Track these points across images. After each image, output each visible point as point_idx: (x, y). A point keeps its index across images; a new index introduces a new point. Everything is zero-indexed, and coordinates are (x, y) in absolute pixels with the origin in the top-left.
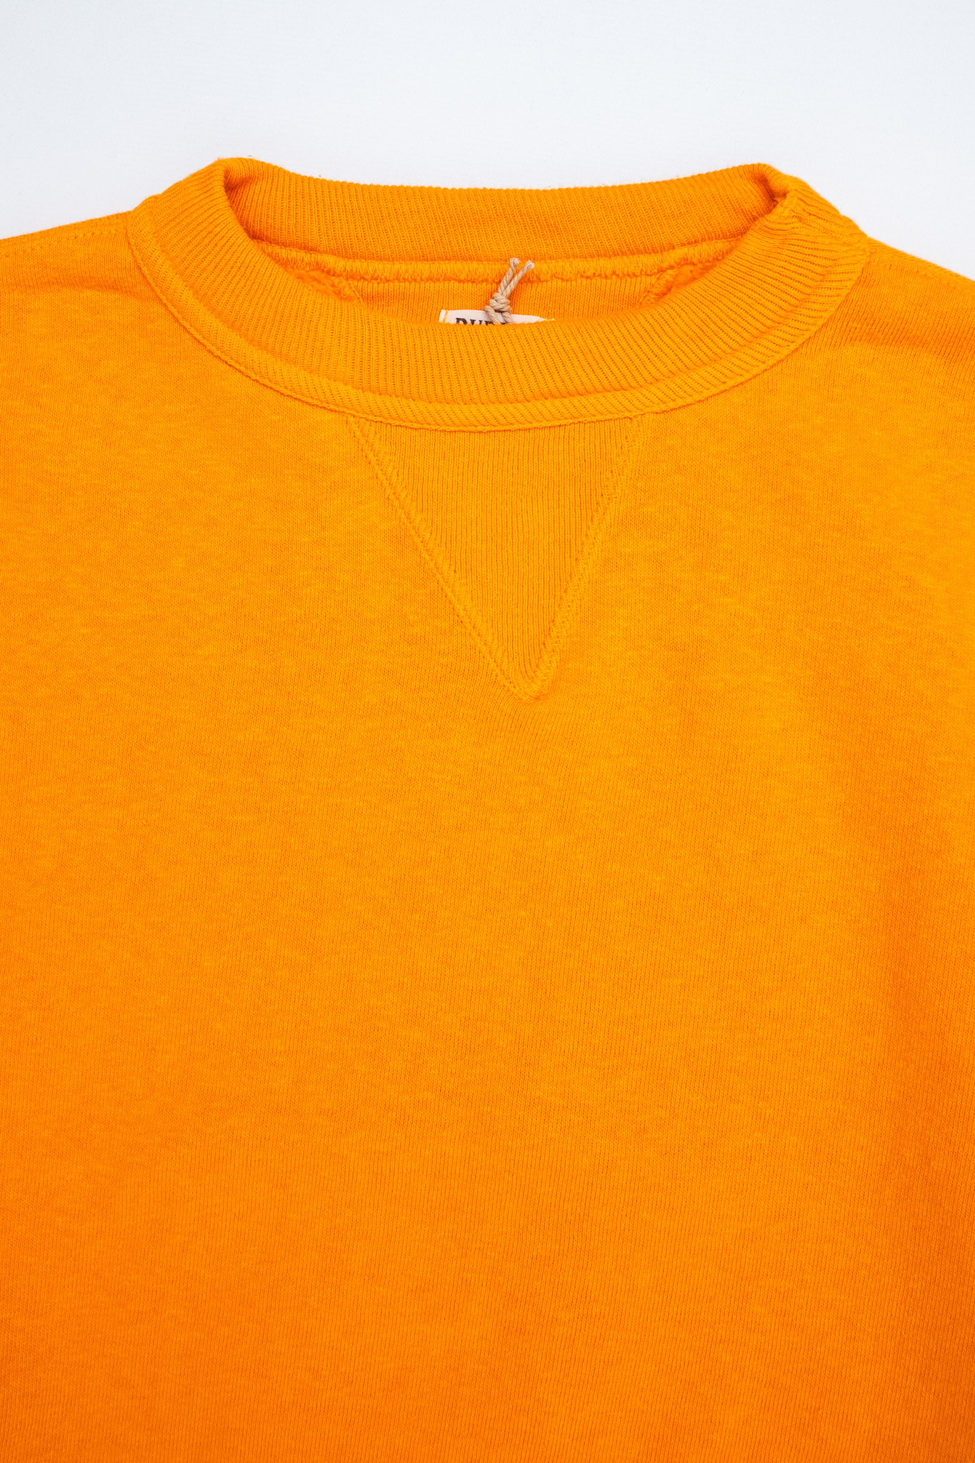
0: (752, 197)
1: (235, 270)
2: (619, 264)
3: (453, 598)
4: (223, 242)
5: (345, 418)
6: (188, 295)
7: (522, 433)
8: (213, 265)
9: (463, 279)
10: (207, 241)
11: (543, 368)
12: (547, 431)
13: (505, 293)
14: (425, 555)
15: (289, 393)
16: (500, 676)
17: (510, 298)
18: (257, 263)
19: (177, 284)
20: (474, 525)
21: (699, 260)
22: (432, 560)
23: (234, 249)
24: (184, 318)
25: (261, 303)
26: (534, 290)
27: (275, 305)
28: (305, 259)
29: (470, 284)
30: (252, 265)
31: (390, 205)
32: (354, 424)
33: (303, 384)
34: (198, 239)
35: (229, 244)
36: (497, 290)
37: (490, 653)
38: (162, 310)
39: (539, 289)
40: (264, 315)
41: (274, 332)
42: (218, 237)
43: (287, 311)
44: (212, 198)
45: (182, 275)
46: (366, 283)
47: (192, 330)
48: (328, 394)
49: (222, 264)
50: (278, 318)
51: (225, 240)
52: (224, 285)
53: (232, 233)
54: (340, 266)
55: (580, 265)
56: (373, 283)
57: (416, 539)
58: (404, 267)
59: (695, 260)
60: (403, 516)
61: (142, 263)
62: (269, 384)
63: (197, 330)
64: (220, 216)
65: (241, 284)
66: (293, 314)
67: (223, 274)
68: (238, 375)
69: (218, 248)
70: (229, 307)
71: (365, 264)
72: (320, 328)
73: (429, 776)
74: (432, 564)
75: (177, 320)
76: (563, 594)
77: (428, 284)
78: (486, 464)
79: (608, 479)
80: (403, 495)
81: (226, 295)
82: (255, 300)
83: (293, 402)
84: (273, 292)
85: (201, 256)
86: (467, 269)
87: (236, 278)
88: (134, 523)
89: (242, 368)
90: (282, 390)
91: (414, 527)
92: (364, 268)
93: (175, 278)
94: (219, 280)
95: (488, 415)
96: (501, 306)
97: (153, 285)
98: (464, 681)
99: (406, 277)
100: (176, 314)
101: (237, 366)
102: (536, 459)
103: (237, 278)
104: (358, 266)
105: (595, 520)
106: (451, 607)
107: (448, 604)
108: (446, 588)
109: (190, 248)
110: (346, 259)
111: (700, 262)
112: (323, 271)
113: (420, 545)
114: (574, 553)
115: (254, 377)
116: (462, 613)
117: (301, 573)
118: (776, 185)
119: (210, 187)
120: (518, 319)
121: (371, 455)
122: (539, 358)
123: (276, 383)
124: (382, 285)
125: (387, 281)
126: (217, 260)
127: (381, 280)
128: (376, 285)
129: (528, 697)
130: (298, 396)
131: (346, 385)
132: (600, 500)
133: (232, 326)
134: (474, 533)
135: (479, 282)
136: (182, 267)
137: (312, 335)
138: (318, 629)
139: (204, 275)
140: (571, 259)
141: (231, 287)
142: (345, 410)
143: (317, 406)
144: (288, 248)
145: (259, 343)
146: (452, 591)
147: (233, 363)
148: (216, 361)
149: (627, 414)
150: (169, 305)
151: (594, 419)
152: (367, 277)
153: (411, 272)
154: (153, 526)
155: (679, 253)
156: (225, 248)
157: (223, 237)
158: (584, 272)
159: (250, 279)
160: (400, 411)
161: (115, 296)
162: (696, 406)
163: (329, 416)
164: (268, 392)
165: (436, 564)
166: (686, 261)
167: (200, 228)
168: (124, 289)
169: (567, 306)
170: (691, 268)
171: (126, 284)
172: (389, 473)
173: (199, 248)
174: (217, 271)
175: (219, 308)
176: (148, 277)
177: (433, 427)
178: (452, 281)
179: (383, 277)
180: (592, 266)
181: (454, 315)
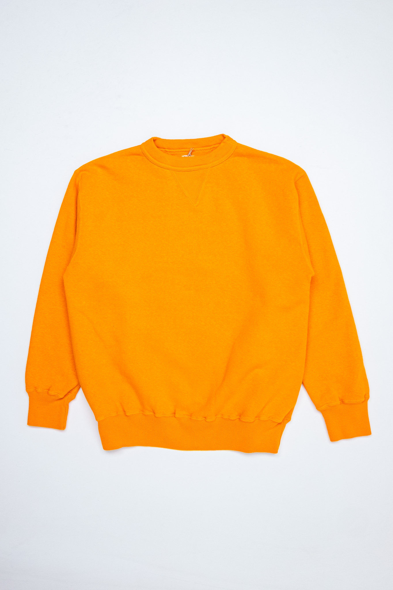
0: (222, 138)
1: (155, 152)
2: (205, 148)
3: (185, 194)
5: (170, 170)
7: (193, 171)
11: (195, 162)
12: (196, 170)
13: (190, 153)
15: (162, 167)
16: (192, 204)
21: (215, 147)
23: (155, 149)
26: (194, 152)
27: (160, 156)
29: (185, 152)
30: (157, 151)
33: (164, 166)
37: (190, 201)
38: (145, 158)
42: (153, 147)
47: (150, 160)
48: (168, 167)
50: (161, 158)
52: (154, 154)
58: (177, 150)
60: (178, 183)
61: (142, 151)
66: (163, 157)
70: (155, 156)
72: (166, 159)
74: (182, 189)
75: (147, 159)
76: (200, 192)
77: (180, 152)
78: (188, 175)
79: (205, 177)
80: (178, 180)
82: (158, 155)
84: (160, 154)
86: (185, 150)
91: (179, 185)
93: (147, 153)
96: (190, 155)
102: (195, 174)
104: (171, 150)
105: (203, 182)
108: (184, 192)
109: (149, 149)
113: (181, 187)
114: (201, 187)
115: (158, 166)
118: (225, 136)
120: (192, 156)
121: (173, 175)
125: (175, 152)
126: (153, 150)
128: (173, 153)
129: (195, 206)
131: (170, 166)
132: (204, 179)
133: (155, 159)
135: (187, 152)
139: (151, 153)
140: (199, 148)
143: (166, 169)
147: (155, 164)
149: (207, 168)
151: (202, 168)
155: (213, 146)
159: (157, 153)
160: (177, 169)
161: (139, 156)
162: (215, 166)
163: (168, 170)
164: (160, 167)
167: (150, 147)
169: (198, 154)
171: (140, 154)
172: (176, 177)
174: (153, 152)
175: (153, 157)
176: (143, 153)
177: (182, 171)
178: (183, 152)
180: (201, 149)
181: (184, 156)
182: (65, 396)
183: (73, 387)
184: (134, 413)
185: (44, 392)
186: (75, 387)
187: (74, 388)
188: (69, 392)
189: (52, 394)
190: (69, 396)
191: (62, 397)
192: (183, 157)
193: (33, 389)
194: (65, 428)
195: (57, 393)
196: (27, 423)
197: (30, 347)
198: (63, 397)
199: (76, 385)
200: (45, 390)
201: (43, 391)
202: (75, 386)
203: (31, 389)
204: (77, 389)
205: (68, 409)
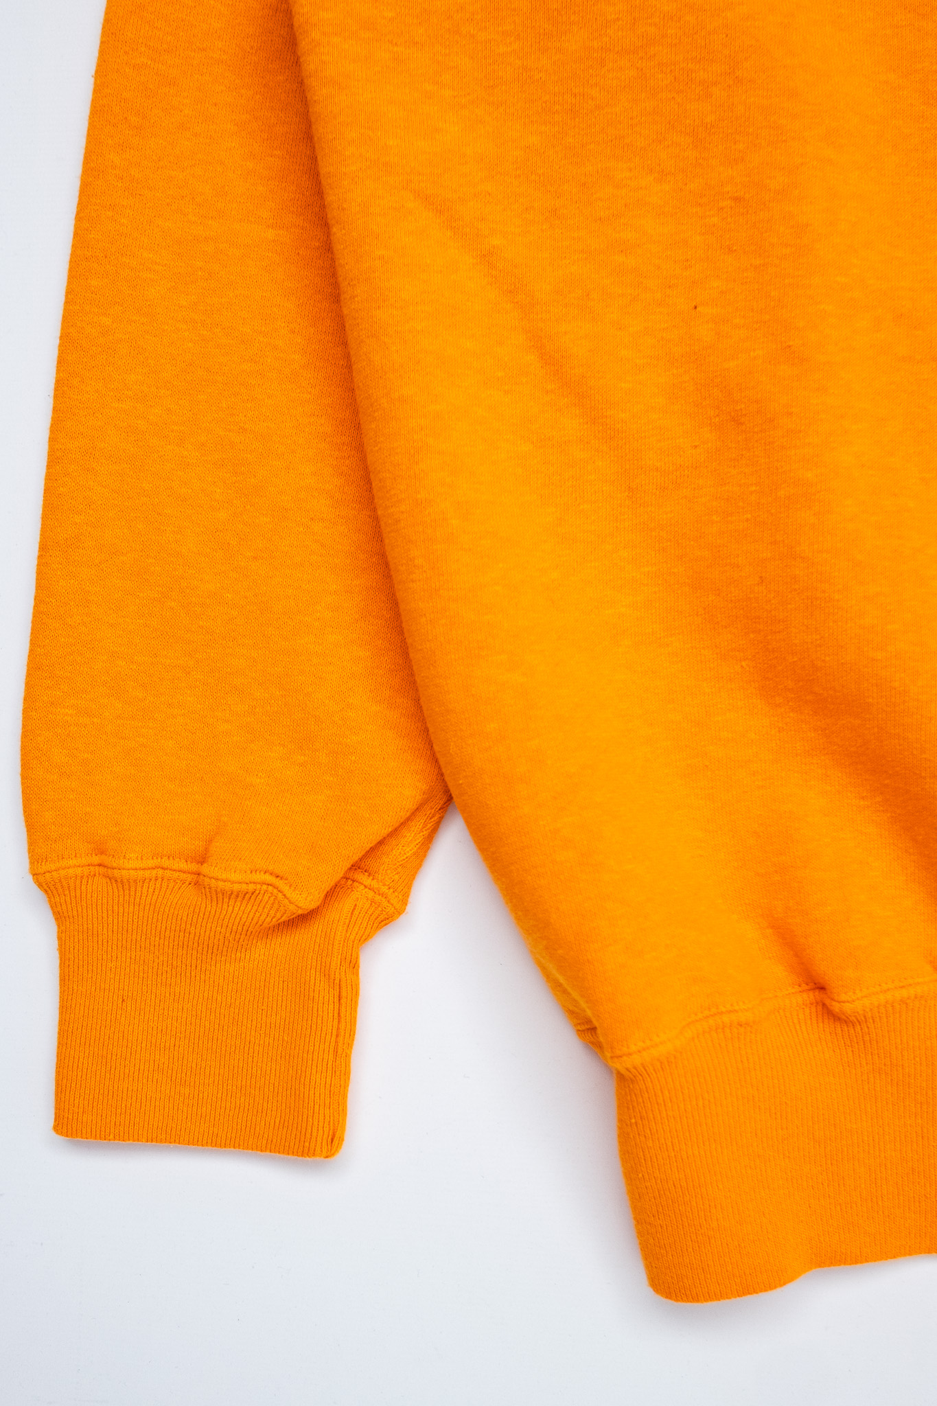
182: (331, 895)
183: (390, 820)
184: (904, 993)
185: (168, 873)
186: (408, 819)
187: (395, 833)
188: (355, 867)
189: (228, 886)
190: (359, 896)
191: (305, 900)
193: (84, 861)
194: (341, 1139)
195: (268, 878)
196: (51, 1122)
197: (43, 548)
198: (313, 906)
199: (410, 805)
200: (183, 865)
201: (160, 872)
202: (404, 815)
203: (71, 862)
204: (420, 839)
205: (357, 994)
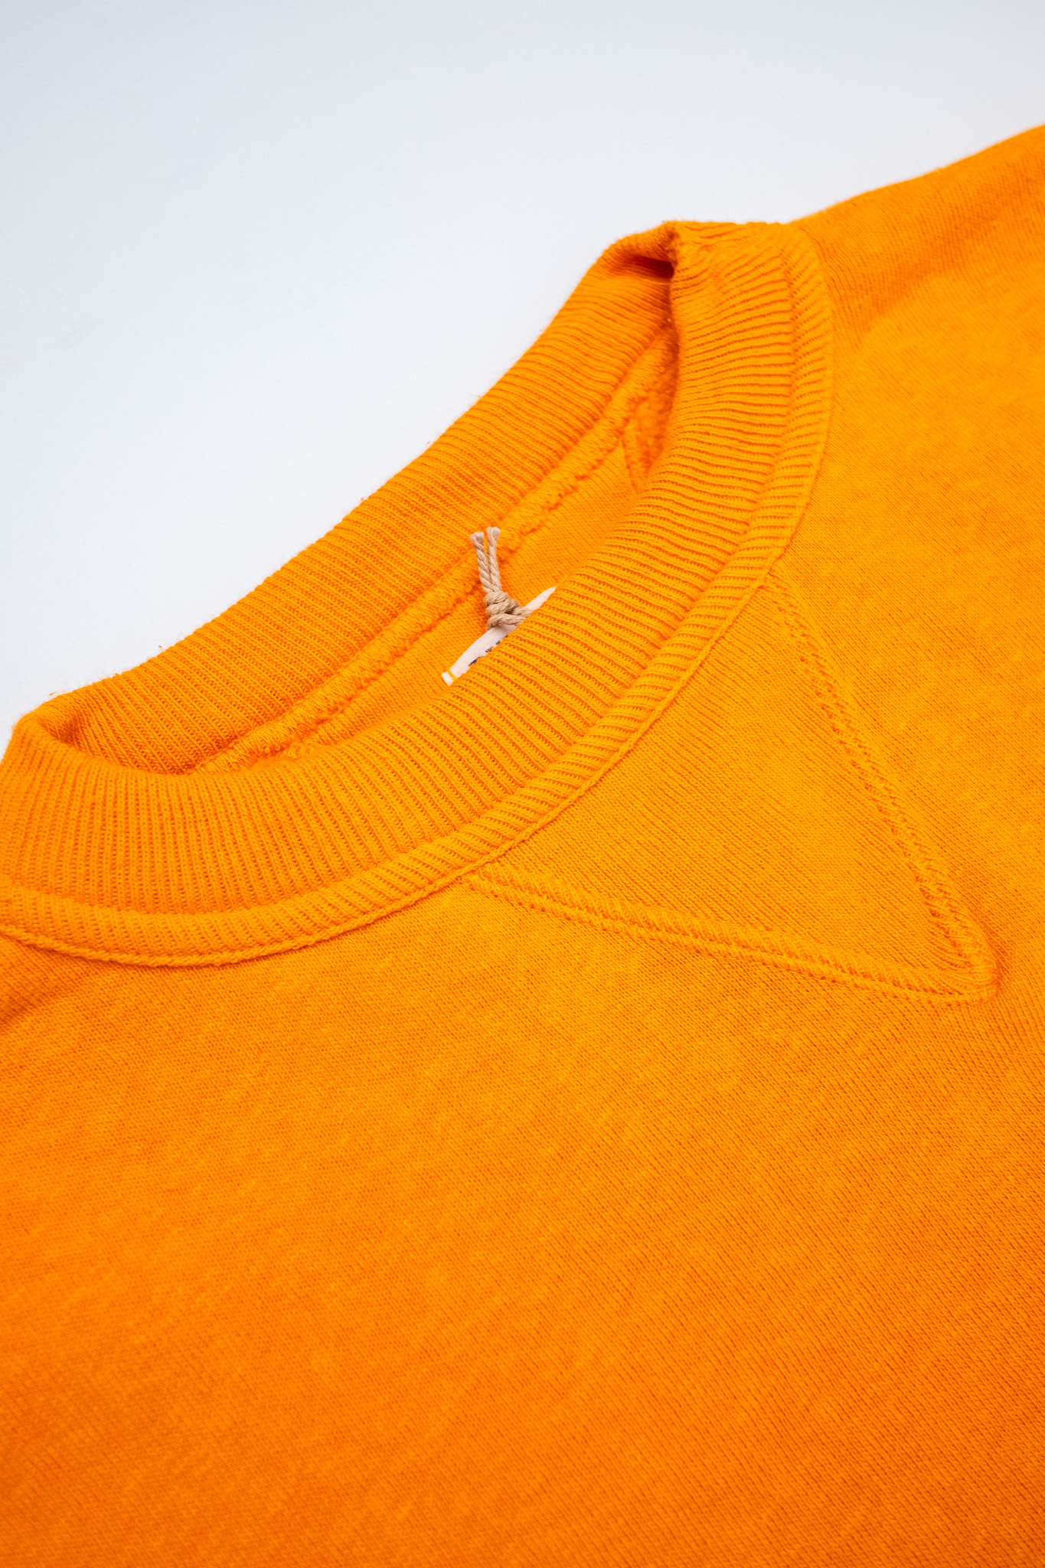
1: (168, 826)
2: (571, 465)
3: (798, 962)
4: (121, 805)
5: (465, 885)
6: (133, 918)
7: (671, 711)
8: (133, 847)
9: (431, 622)
10: (98, 822)
11: (628, 613)
12: (694, 683)
13: (495, 588)
14: (714, 947)
15: (374, 916)
16: (934, 998)
17: (504, 589)
18: (188, 790)
19: (104, 916)
20: (731, 858)
21: (645, 390)
22: (729, 944)
23: (143, 799)
24: (152, 954)
25: (239, 835)
26: (516, 567)
27: (259, 821)
28: (231, 760)
29: (443, 622)
30: (185, 799)
31: (276, 605)
32: (481, 881)
33: (382, 886)
34: (84, 829)
35: (132, 800)
36: (484, 594)
37: (896, 984)
38: (114, 975)
39: (521, 561)
40: (256, 848)
41: (287, 857)
42: (108, 804)
43: (281, 815)
44: (55, 764)
45: (101, 900)
46: (327, 725)
47: (177, 960)
48: (423, 870)
49: (145, 835)
50: (277, 835)
51: (121, 799)
52: (171, 858)
53: (124, 782)
54: (280, 730)
55: (535, 498)
56: (337, 718)
57: (685, 941)
58: (354, 667)
59: (643, 394)
60: (642, 931)
61: (30, 935)
62: (339, 930)
63: (182, 953)
64: (88, 774)
65: (193, 835)
66: (292, 810)
67: (157, 844)
68: (287, 959)
69: (121, 817)
70: (201, 882)
71: (307, 703)
72: (342, 797)
73: (990, 1203)
74: (735, 949)
75: (145, 968)
76: (895, 837)
77: (398, 664)
78: (670, 782)
79: (807, 671)
80: (619, 908)
81: (185, 869)
82: (229, 840)
83: (389, 924)
84: (242, 808)
85: (108, 849)
86: (425, 607)
87: (178, 835)
88: (328, 1290)
89: (287, 944)
90: (362, 920)
91: (669, 930)
92: (310, 709)
93: (95, 912)
94: (158, 857)
95: (620, 723)
96: (506, 604)
97: (72, 949)
98: (905, 1046)
99: (367, 676)
100: (137, 960)
101: (278, 947)
102: (717, 719)
103: (180, 833)
104: (302, 712)
105: (841, 726)
106: (806, 975)
107: (799, 977)
108: (778, 959)
109: (82, 852)
110: (280, 718)
111: (648, 391)
112: (265, 755)
113: (698, 942)
114: (856, 782)
115: (311, 940)
116: (825, 969)
117: (600, 1121)
119: (39, 754)
120: (534, 605)
121: (537, 900)
122: (613, 605)
123: (347, 919)
124: (348, 711)
125: (349, 699)
126: (133, 833)
127: (342, 704)
128: (341, 716)
129: (985, 989)
130: (389, 908)
131: (431, 841)
132: (821, 701)
133: (227, 904)
134: (741, 865)
135: (452, 610)
136: (93, 889)
137: (338, 815)
138: (688, 1170)
139: (133, 870)
140: (522, 501)
141: (183, 853)
142: (458, 873)
143: (422, 899)
144: (198, 767)
145: (281, 892)
146: (790, 954)
147: (269, 949)
148: (245, 971)
149: (755, 585)
150: (116, 957)
151: (728, 622)
152: (324, 716)
153: (367, 666)
154: (355, 1268)
155: (620, 400)
156: (132, 810)
157: (116, 797)
158: (548, 502)
159: (198, 819)
160: (522, 812)
162: (809, 514)
163: (446, 900)
164: (346, 941)
165: (739, 943)
166: (636, 402)
167: (74, 814)
168: (32, 1000)
169: (566, 554)
170: (646, 404)
171: (31, 989)
172: (577, 899)
173: (95, 842)
174: (145, 849)
175: (190, 895)
176: (56, 945)
177: (574, 797)
178: (421, 638)
179: (341, 699)
180: (547, 491)
181: (460, 667)
192: (462, 682)
